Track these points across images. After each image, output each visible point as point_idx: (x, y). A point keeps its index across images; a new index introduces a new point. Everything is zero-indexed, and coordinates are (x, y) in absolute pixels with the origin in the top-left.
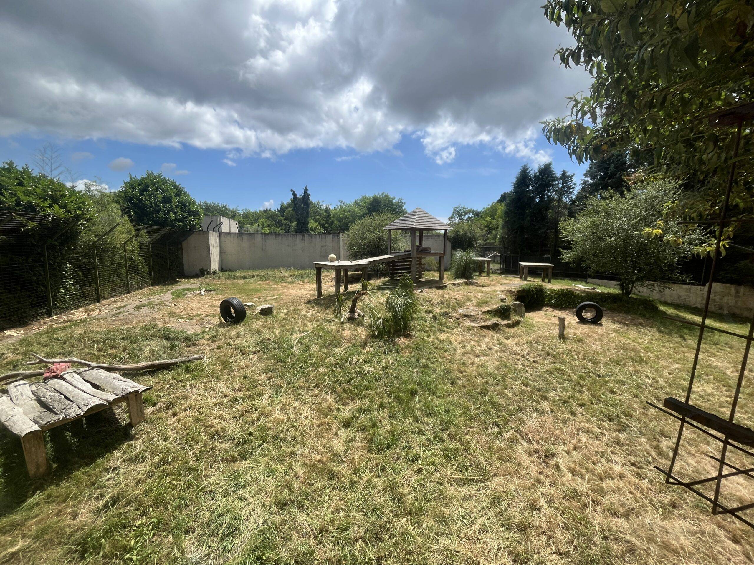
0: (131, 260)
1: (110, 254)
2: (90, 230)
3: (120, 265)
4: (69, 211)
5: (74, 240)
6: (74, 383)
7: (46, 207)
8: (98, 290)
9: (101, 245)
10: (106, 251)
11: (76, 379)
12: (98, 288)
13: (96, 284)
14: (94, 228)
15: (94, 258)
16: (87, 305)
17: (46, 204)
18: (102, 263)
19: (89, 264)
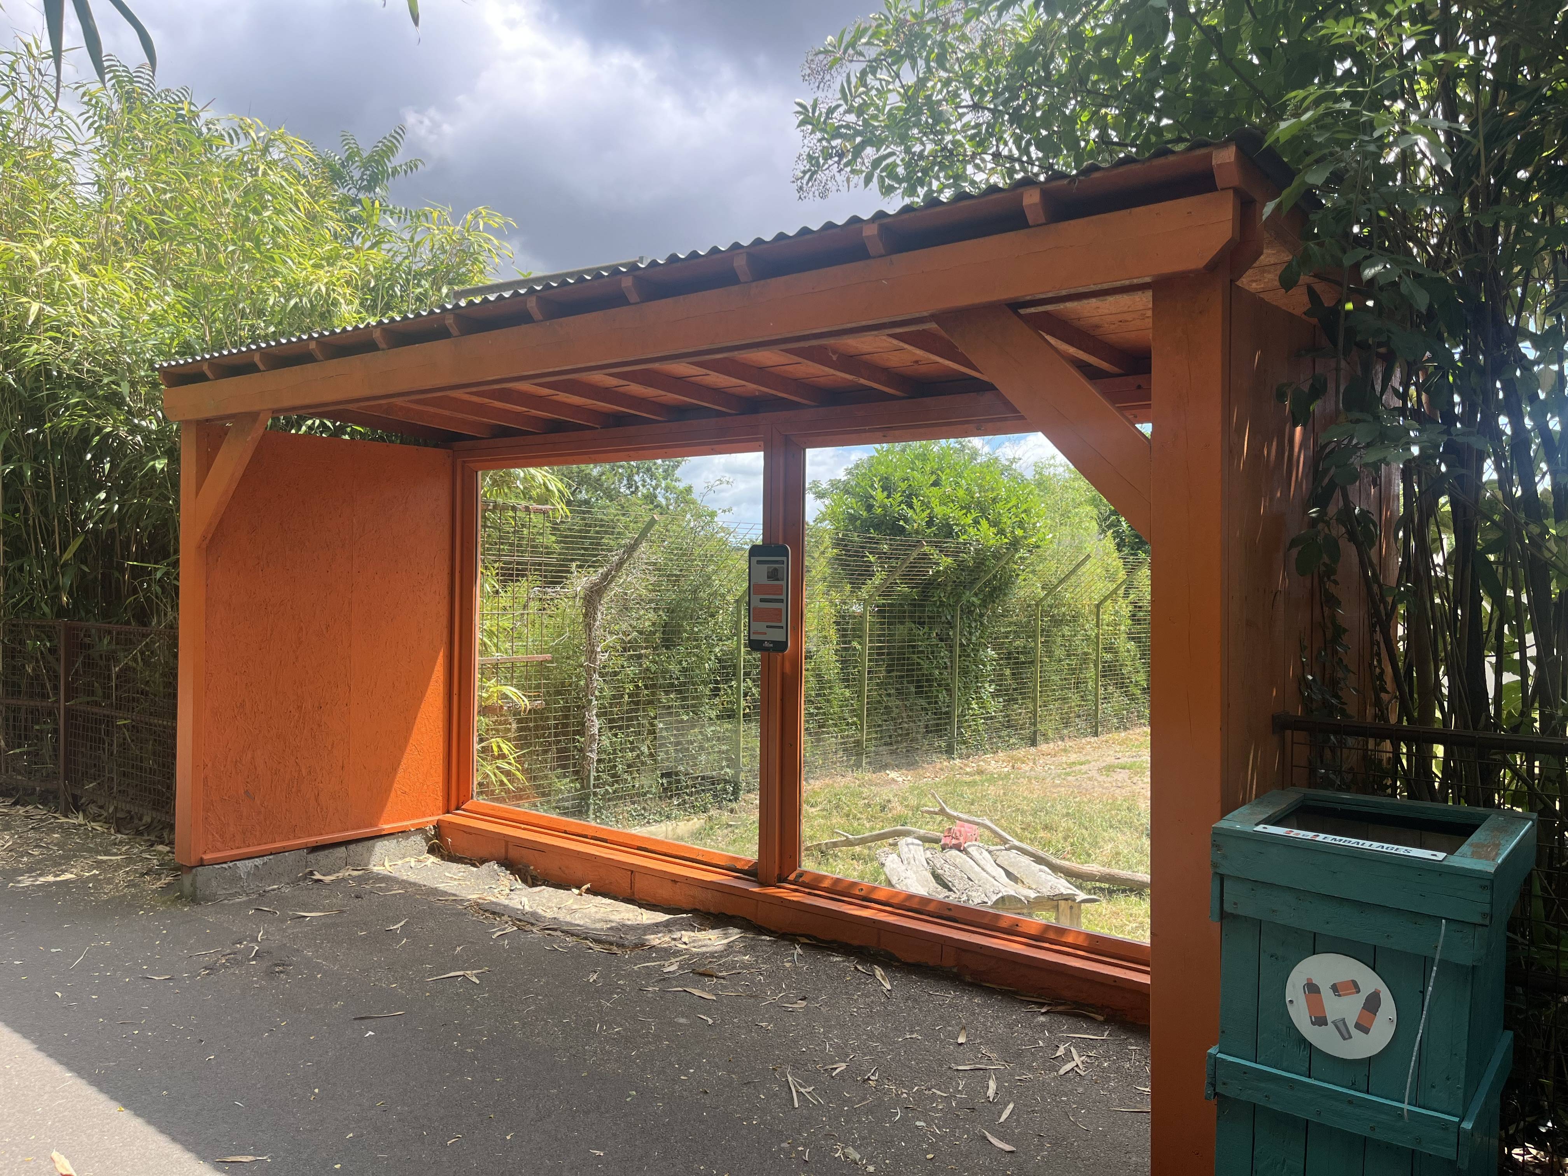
0: (1109, 649)
1: (1066, 630)
2: (1033, 572)
3: (1085, 659)
4: (1001, 532)
5: (1005, 595)
6: (982, 863)
7: (969, 526)
8: (1035, 715)
9: (1051, 606)
10: (1058, 622)
11: (986, 859)
12: (1035, 711)
13: (1034, 700)
14: (1041, 566)
15: (1034, 637)
16: (1011, 747)
17: (969, 520)
18: (1050, 653)
19: (1025, 651)
